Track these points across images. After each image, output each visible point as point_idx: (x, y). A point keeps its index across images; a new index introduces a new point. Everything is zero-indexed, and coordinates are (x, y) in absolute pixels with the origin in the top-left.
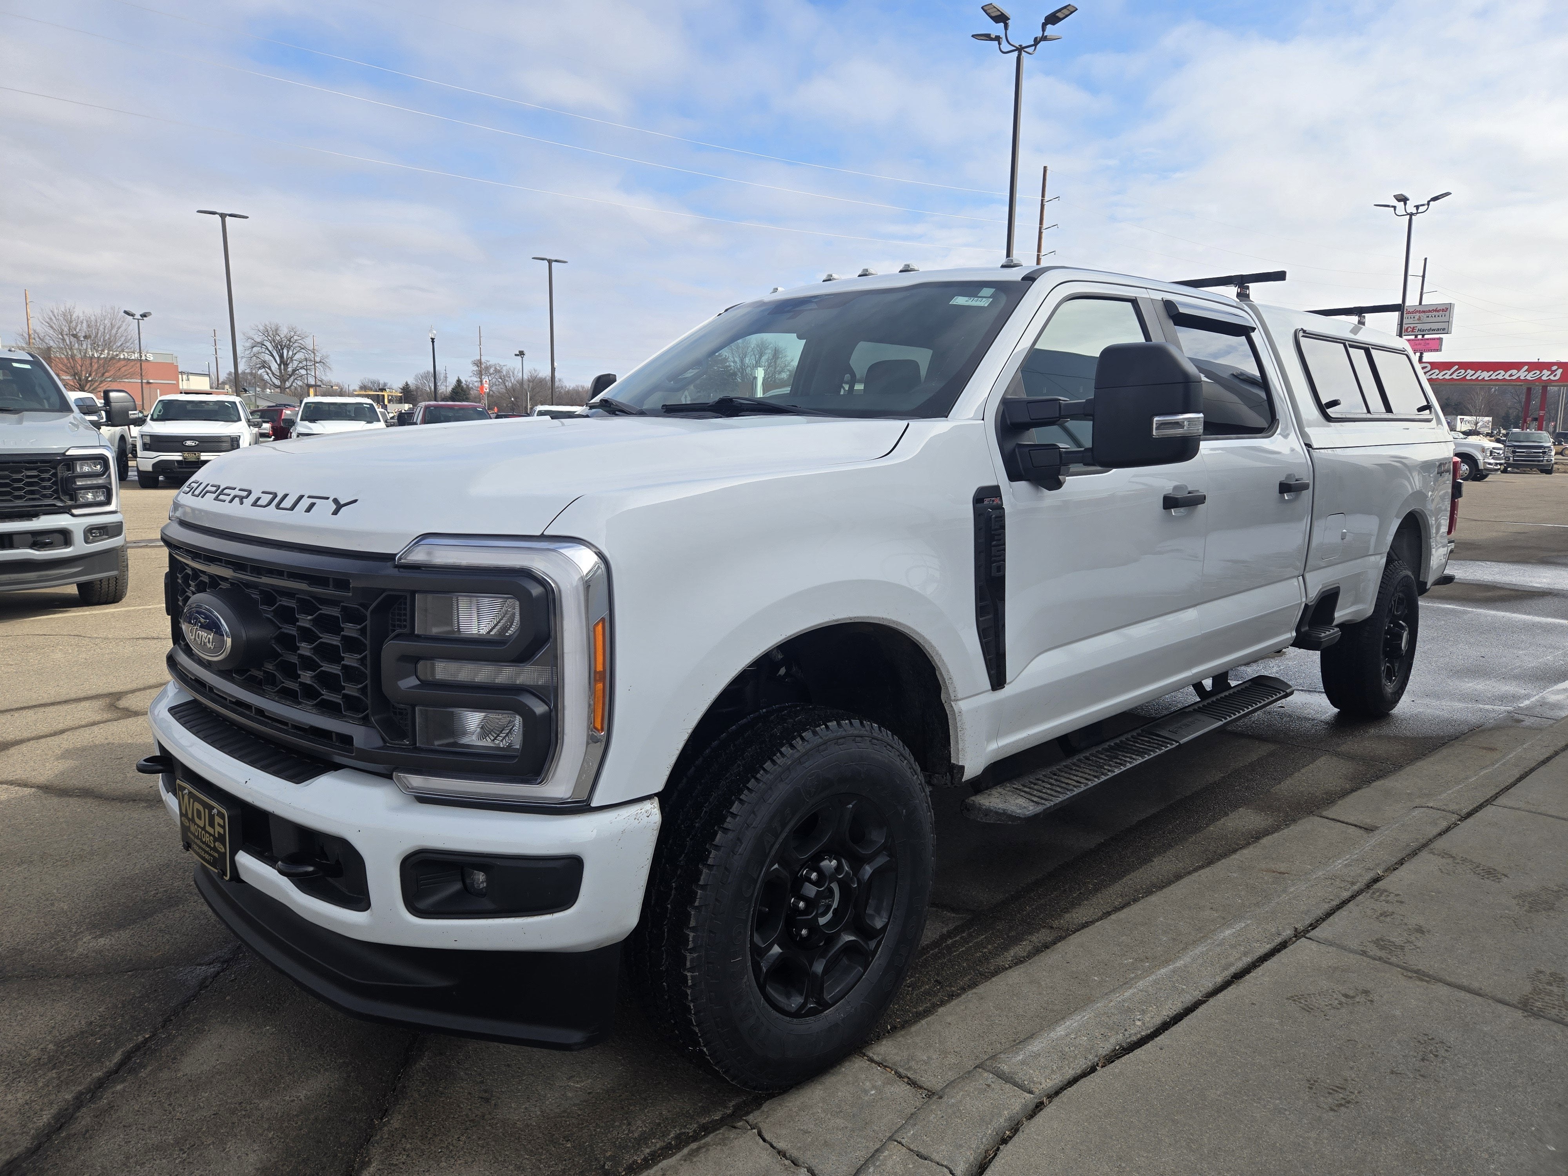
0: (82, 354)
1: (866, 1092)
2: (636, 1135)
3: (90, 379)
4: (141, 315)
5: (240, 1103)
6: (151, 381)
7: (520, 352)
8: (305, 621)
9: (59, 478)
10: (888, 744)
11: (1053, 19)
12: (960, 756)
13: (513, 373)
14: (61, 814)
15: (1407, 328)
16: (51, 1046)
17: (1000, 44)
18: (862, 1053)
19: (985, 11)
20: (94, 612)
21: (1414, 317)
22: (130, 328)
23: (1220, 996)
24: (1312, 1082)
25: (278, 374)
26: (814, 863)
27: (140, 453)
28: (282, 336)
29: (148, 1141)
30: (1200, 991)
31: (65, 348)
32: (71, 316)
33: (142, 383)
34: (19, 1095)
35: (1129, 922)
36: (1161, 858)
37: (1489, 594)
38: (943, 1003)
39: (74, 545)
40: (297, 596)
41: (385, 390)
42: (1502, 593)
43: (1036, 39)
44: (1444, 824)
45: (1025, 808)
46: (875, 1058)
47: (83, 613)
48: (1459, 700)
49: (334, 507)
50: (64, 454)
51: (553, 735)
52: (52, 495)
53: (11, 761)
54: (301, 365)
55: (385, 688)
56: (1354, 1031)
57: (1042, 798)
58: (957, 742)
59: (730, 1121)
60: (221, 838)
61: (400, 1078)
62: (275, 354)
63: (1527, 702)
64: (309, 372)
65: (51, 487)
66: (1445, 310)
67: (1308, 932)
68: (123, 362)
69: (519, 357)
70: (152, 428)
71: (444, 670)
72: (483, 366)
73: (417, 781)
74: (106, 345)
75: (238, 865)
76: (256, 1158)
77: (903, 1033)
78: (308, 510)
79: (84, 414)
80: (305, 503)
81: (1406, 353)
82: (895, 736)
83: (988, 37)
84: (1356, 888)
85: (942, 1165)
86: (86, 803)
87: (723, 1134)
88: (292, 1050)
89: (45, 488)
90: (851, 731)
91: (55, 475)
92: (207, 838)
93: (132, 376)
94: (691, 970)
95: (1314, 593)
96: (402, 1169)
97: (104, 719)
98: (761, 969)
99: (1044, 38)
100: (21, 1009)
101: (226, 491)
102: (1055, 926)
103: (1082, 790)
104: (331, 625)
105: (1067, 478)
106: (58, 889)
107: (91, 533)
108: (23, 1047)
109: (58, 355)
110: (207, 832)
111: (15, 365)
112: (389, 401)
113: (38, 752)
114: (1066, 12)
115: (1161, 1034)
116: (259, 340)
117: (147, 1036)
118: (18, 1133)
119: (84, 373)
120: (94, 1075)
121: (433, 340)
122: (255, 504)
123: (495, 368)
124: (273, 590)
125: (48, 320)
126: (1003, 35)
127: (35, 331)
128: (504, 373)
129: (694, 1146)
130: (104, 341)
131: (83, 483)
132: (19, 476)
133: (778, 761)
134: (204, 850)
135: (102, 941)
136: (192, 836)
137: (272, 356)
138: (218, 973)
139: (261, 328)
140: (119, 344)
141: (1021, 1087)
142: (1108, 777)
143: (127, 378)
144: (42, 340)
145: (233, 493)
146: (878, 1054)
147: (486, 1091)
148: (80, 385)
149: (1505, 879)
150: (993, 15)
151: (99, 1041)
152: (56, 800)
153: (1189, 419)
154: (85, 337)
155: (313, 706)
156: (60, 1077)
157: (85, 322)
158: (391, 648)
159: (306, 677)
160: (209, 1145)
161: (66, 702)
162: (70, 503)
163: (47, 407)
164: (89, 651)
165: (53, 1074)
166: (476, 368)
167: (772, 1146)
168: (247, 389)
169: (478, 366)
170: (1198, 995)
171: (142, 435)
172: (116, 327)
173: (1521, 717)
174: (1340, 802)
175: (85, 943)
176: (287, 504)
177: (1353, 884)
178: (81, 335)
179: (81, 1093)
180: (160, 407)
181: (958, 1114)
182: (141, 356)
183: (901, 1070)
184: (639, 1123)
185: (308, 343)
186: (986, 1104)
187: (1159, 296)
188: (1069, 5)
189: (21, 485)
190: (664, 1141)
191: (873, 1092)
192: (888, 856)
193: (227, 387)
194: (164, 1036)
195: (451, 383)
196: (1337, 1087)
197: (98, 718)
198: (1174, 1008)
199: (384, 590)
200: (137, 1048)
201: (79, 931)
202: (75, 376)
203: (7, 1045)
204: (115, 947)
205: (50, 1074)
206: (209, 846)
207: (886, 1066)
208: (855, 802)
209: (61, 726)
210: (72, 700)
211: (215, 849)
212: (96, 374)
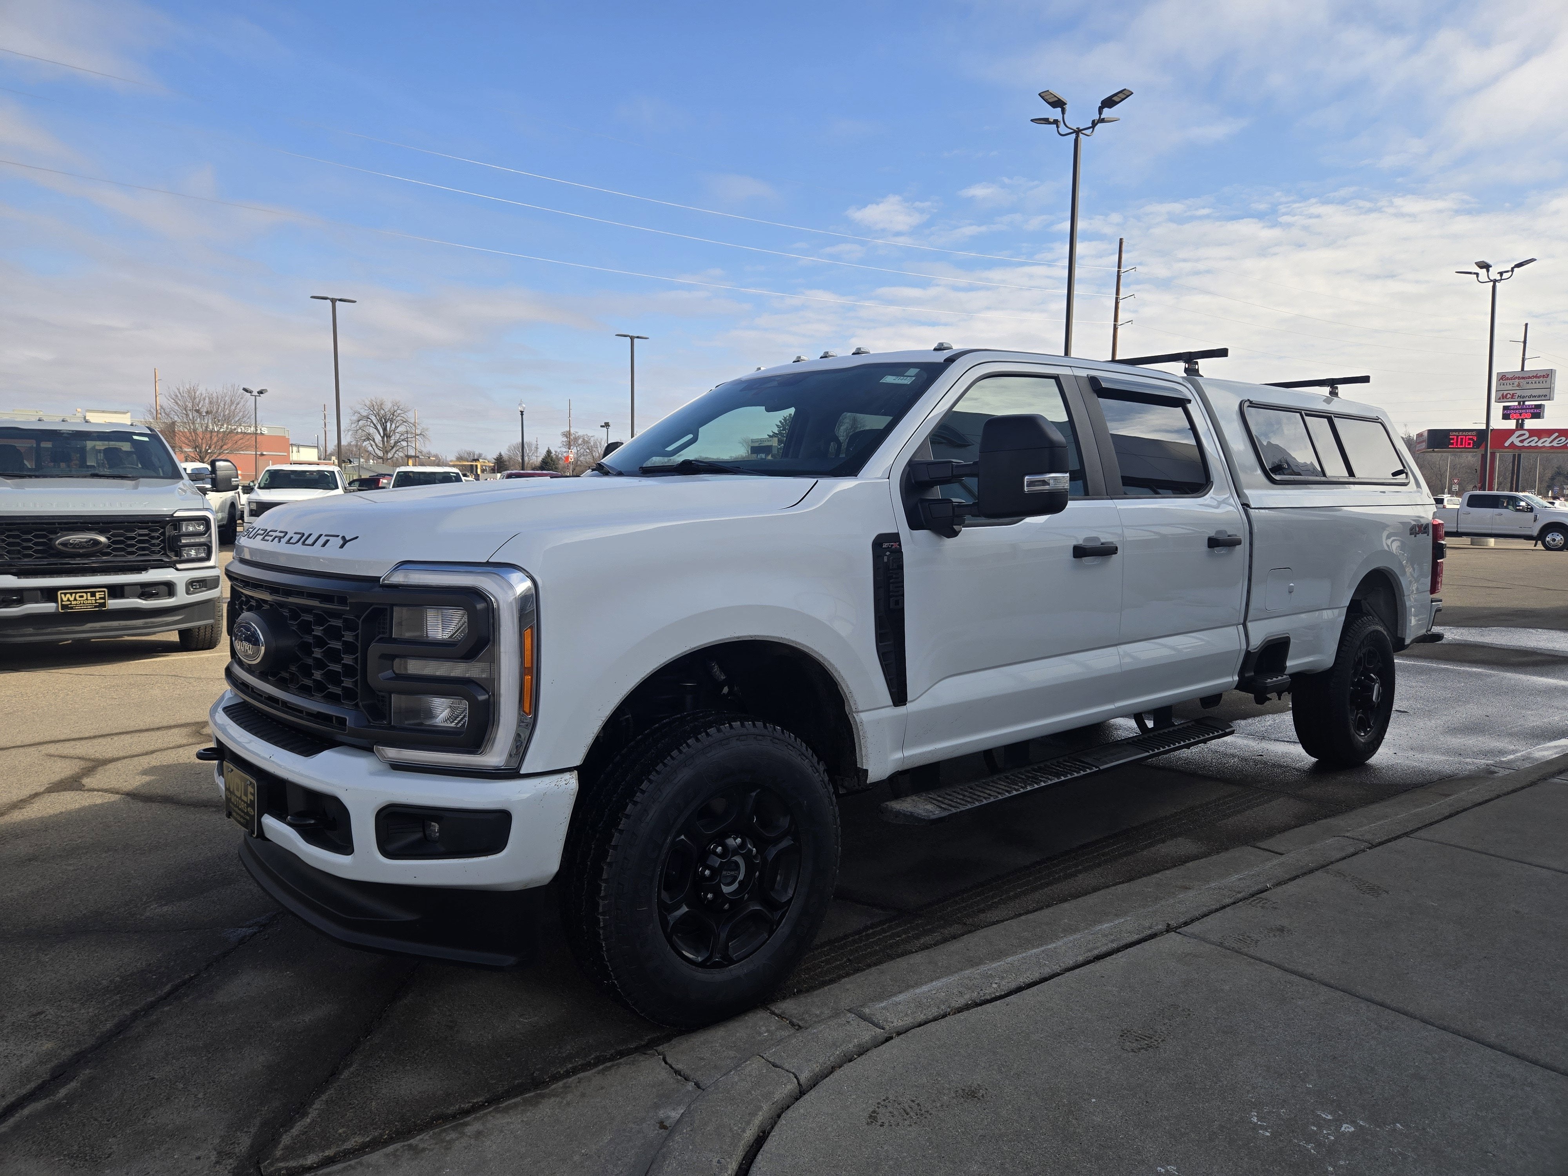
0: (204, 428)
1: (760, 1034)
2: (564, 1055)
3: (209, 451)
4: (258, 392)
5: (257, 1023)
6: (265, 453)
7: (605, 423)
8: (318, 631)
9: (167, 536)
10: (789, 744)
11: (1109, 102)
12: (864, 761)
13: (600, 444)
14: (144, 815)
15: (1507, 395)
16: (118, 979)
17: (1058, 127)
18: (766, 1007)
19: (1042, 97)
20: (192, 657)
21: (1513, 384)
22: (248, 404)
23: (1077, 971)
24: (1126, 1032)
25: (381, 446)
26: (720, 839)
27: (246, 518)
28: (386, 410)
29: (184, 1044)
30: (1060, 966)
31: (189, 423)
32: (195, 393)
33: (256, 454)
34: (91, 1010)
35: (1035, 922)
36: (1086, 874)
37: (1525, 659)
38: (848, 975)
39: (176, 596)
40: (314, 611)
41: (478, 460)
42: (1539, 658)
43: (1093, 121)
44: (1352, 850)
45: (931, 811)
46: (776, 1011)
47: (181, 657)
48: (1443, 754)
49: (341, 542)
50: (172, 515)
51: (491, 716)
52: (160, 552)
53: (107, 774)
54: (402, 437)
55: (369, 680)
56: (1181, 999)
57: (951, 806)
58: (861, 748)
59: (643, 1049)
60: (251, 805)
61: (386, 1010)
62: (379, 427)
63: (1512, 757)
64: (409, 444)
65: (159, 545)
66: (1548, 375)
67: (1180, 927)
68: (240, 436)
69: (605, 429)
70: (259, 495)
71: (415, 667)
72: (572, 437)
73: (392, 753)
74: (225, 419)
75: (263, 825)
76: (264, 1059)
77: (806, 995)
78: (324, 545)
79: (192, 481)
80: (323, 540)
81: (1380, 420)
82: (798, 739)
83: (1046, 121)
84: (1239, 896)
85: (790, 1072)
86: (165, 807)
87: (634, 1058)
88: (305, 988)
89: (154, 545)
90: (753, 730)
91: (163, 534)
92: (242, 806)
93: (247, 448)
94: (603, 914)
95: (1257, 640)
96: (375, 1069)
97: (189, 743)
98: (668, 923)
99: (1102, 121)
100: (97, 953)
101: (270, 533)
102: (968, 923)
103: (991, 801)
104: (335, 633)
105: (963, 529)
106: (135, 870)
107: (192, 586)
108: (96, 979)
109: (181, 429)
110: (242, 800)
111: (135, 437)
112: (483, 471)
113: (130, 767)
114: (1122, 96)
115: (1013, 994)
116: (365, 414)
117: (192, 975)
118: (86, 1035)
119: (204, 446)
120: (148, 999)
121: (522, 412)
122: (288, 542)
123: (584, 439)
124: (297, 607)
125: (173, 396)
126: (1060, 119)
127: (161, 407)
128: (592, 444)
129: (609, 1064)
130: (224, 416)
131: (188, 541)
132: (133, 535)
133: (684, 751)
134: (240, 815)
135: (165, 908)
136: (232, 806)
137: (376, 428)
138: (255, 933)
139: (368, 403)
140: (237, 419)
141: (876, 1025)
142: (1020, 792)
143: (243, 451)
144: (168, 415)
145: (274, 534)
146: (779, 1009)
147: (451, 1022)
148: (200, 457)
149: (1385, 895)
150: (1050, 101)
151: (154, 977)
152: (141, 804)
153: (1055, 478)
154: (207, 413)
155: (322, 697)
156: (122, 1000)
157: (207, 398)
158: (375, 649)
159: (317, 675)
160: (230, 1049)
161: (158, 729)
162: (175, 558)
163: (162, 475)
164: (183, 688)
165: (117, 997)
166: (565, 439)
167: (671, 1067)
168: (352, 460)
169: (567, 437)
170: (1057, 968)
171: (249, 502)
172: (235, 403)
173: (1496, 769)
174: (1278, 836)
175: (152, 909)
176: (310, 541)
177: (1239, 892)
178: (204, 410)
179: (137, 1011)
180: (267, 476)
181: (816, 1040)
182: (256, 430)
183: (794, 1020)
184: (569, 1047)
185: (410, 417)
186: (841, 1034)
187: (1084, 373)
188: (1125, 89)
189: (133, 542)
190: (585, 1060)
191: (766, 1034)
192: (792, 840)
193: (333, 458)
194: (205, 976)
195: (542, 453)
196: (1146, 1036)
197: (185, 742)
198: (1031, 977)
199: (371, 604)
200: (184, 983)
201: (148, 901)
202: (195, 448)
203: (84, 977)
204: (175, 913)
205: (115, 998)
206: (243, 812)
207: (783, 1017)
208: (759, 790)
209: (152, 748)
210: (163, 728)
211: (247, 813)
212: (215, 447)
